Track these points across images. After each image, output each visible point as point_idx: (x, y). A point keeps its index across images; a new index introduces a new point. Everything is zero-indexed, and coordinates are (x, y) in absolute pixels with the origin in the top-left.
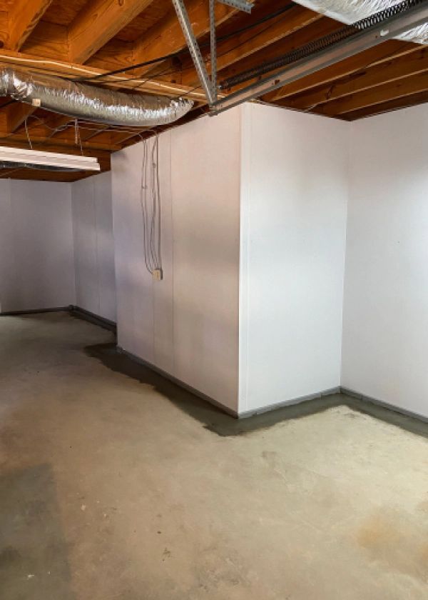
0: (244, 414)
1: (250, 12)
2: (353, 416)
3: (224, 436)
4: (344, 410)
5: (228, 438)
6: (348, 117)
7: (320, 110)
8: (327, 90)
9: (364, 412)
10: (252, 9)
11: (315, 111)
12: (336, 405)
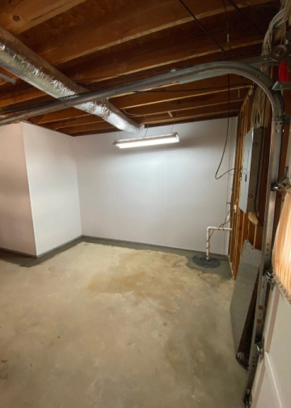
0: (39, 256)
1: (14, 83)
2: (86, 245)
3: (30, 267)
4: (83, 243)
5: (32, 267)
6: (73, 135)
7: (60, 130)
8: (62, 123)
9: (90, 242)
10: (16, 83)
11: (58, 131)
12: (80, 242)
